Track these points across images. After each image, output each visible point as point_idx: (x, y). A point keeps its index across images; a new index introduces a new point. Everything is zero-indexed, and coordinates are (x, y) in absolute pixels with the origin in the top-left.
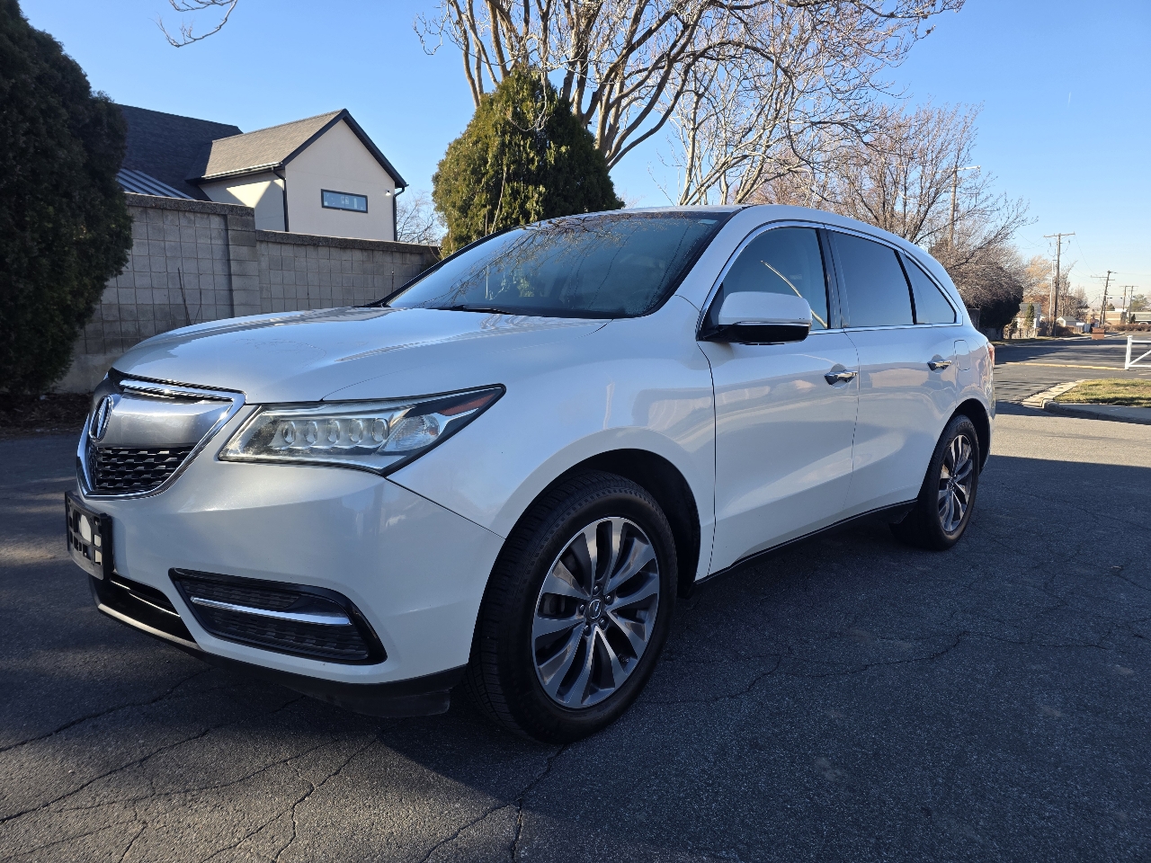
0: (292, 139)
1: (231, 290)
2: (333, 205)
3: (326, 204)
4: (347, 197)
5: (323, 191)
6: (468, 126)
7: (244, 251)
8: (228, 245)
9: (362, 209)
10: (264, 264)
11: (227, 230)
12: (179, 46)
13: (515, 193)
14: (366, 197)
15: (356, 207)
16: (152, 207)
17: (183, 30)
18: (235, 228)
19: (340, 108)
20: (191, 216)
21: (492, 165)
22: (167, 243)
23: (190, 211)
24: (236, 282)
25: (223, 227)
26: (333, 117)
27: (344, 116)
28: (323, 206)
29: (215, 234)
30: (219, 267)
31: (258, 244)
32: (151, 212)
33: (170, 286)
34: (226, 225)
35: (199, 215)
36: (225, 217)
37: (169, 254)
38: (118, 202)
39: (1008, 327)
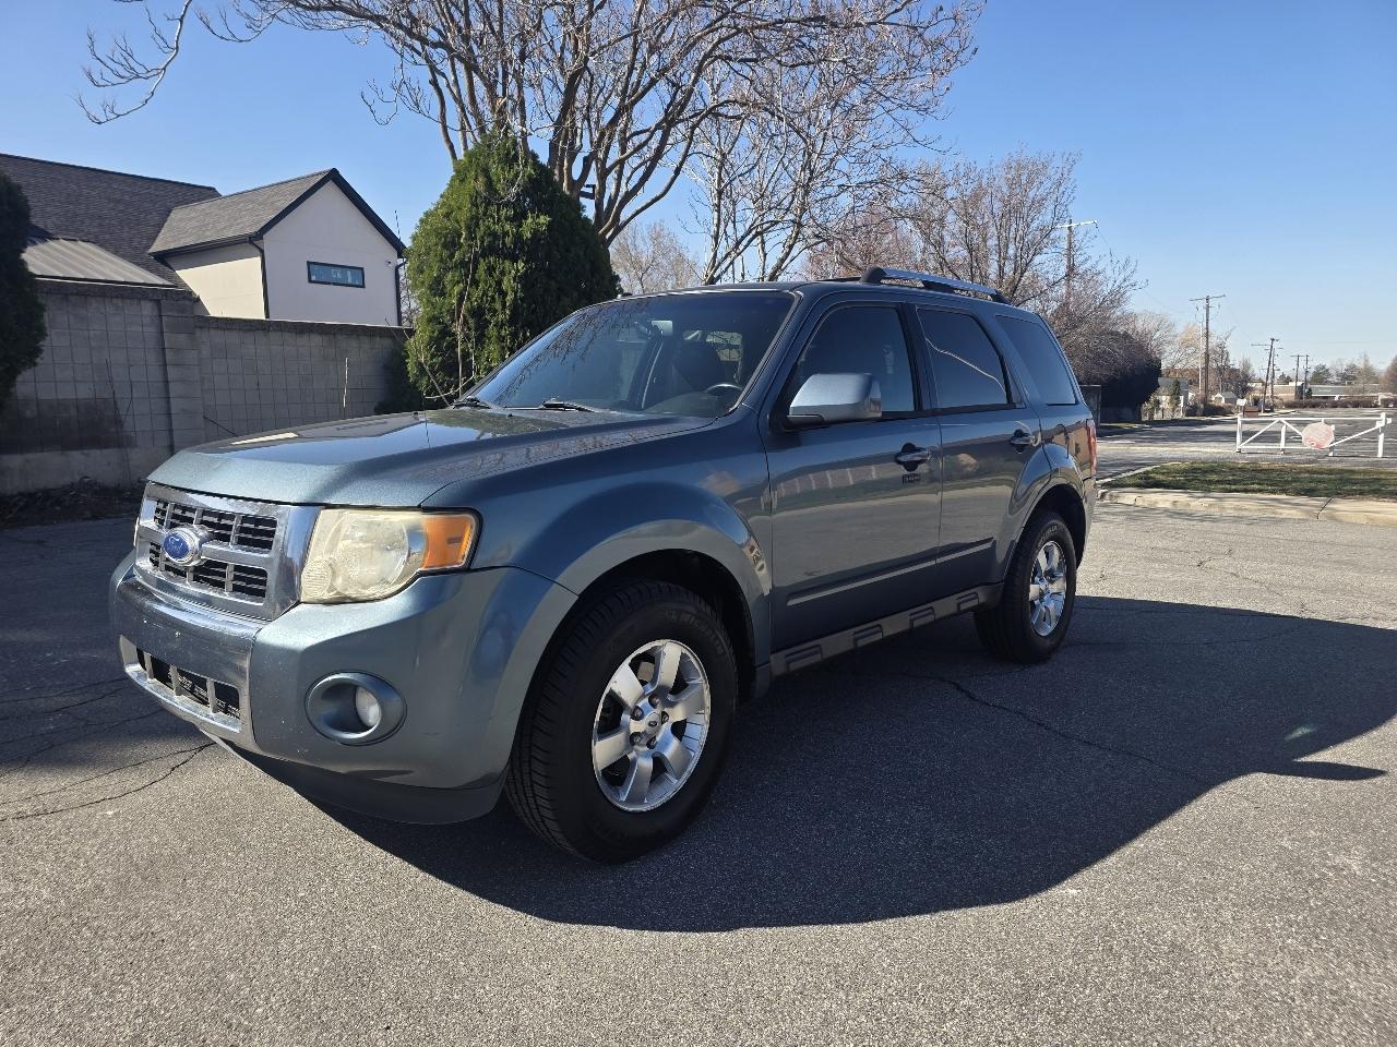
0: (272, 203)
1: (166, 382)
2: (323, 279)
3: (313, 278)
4: (339, 270)
5: (309, 263)
6: (442, 196)
7: (182, 338)
8: (162, 333)
9: (357, 283)
10: (206, 352)
11: (160, 316)
12: (99, 123)
13: (490, 270)
14: (362, 269)
15: (350, 281)
16: (72, 294)
17: (104, 106)
18: (170, 314)
19: (330, 168)
20: (119, 302)
21: (465, 239)
22: (92, 332)
23: (117, 297)
24: (172, 373)
25: (156, 313)
26: (320, 177)
27: (333, 176)
28: (310, 281)
29: (147, 321)
30: (152, 358)
31: (198, 332)
32: (72, 298)
33: (96, 379)
34: (160, 310)
35: (128, 301)
36: (158, 302)
37: (93, 344)
38: (28, 289)
39: (1147, 406)
